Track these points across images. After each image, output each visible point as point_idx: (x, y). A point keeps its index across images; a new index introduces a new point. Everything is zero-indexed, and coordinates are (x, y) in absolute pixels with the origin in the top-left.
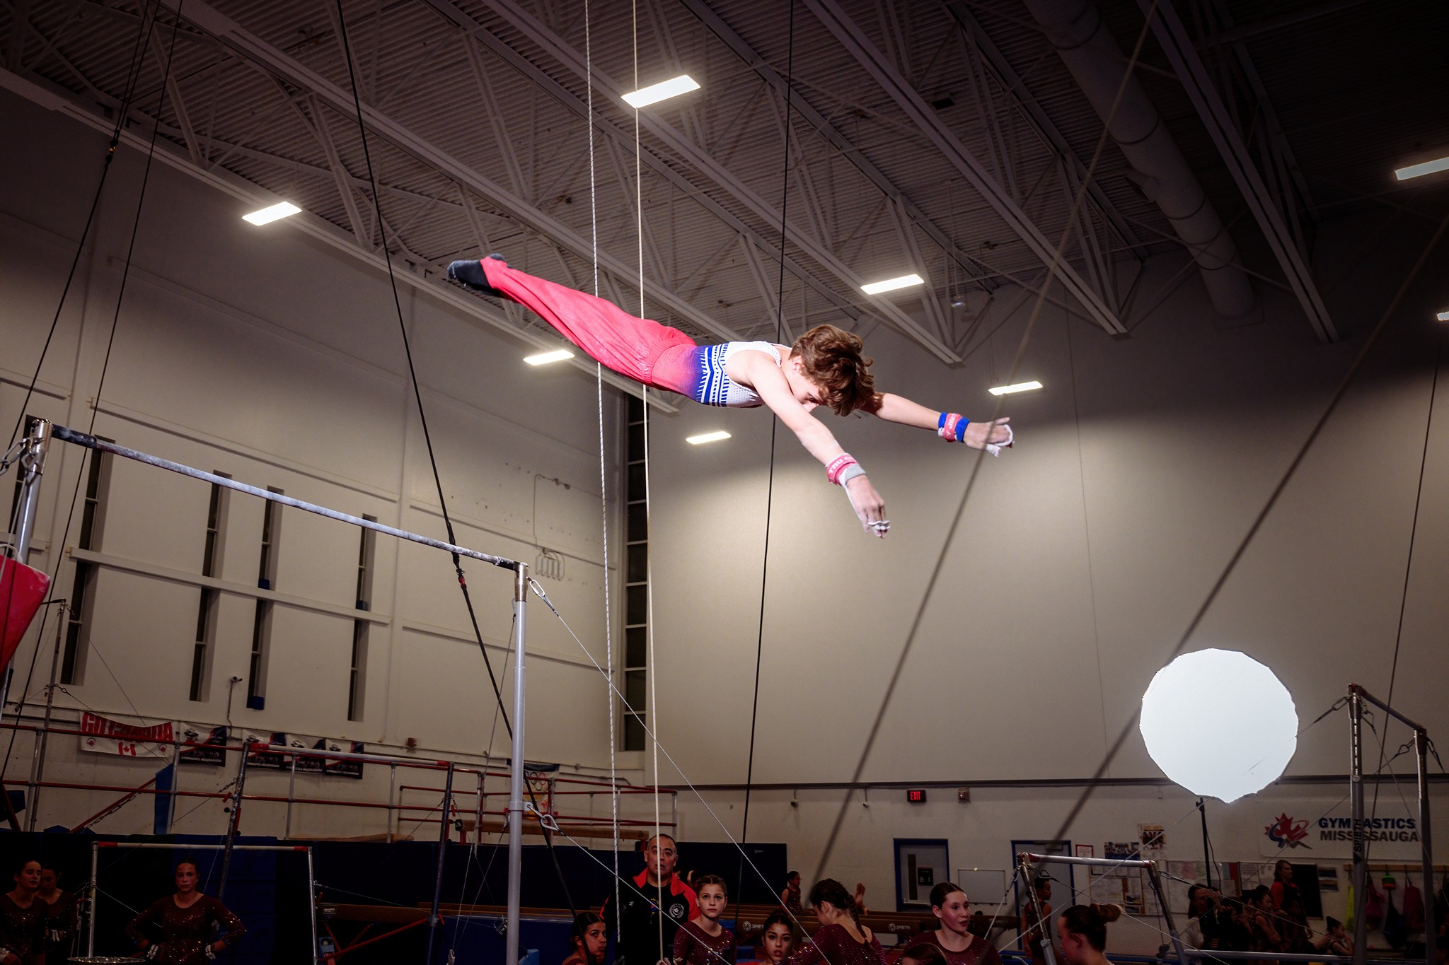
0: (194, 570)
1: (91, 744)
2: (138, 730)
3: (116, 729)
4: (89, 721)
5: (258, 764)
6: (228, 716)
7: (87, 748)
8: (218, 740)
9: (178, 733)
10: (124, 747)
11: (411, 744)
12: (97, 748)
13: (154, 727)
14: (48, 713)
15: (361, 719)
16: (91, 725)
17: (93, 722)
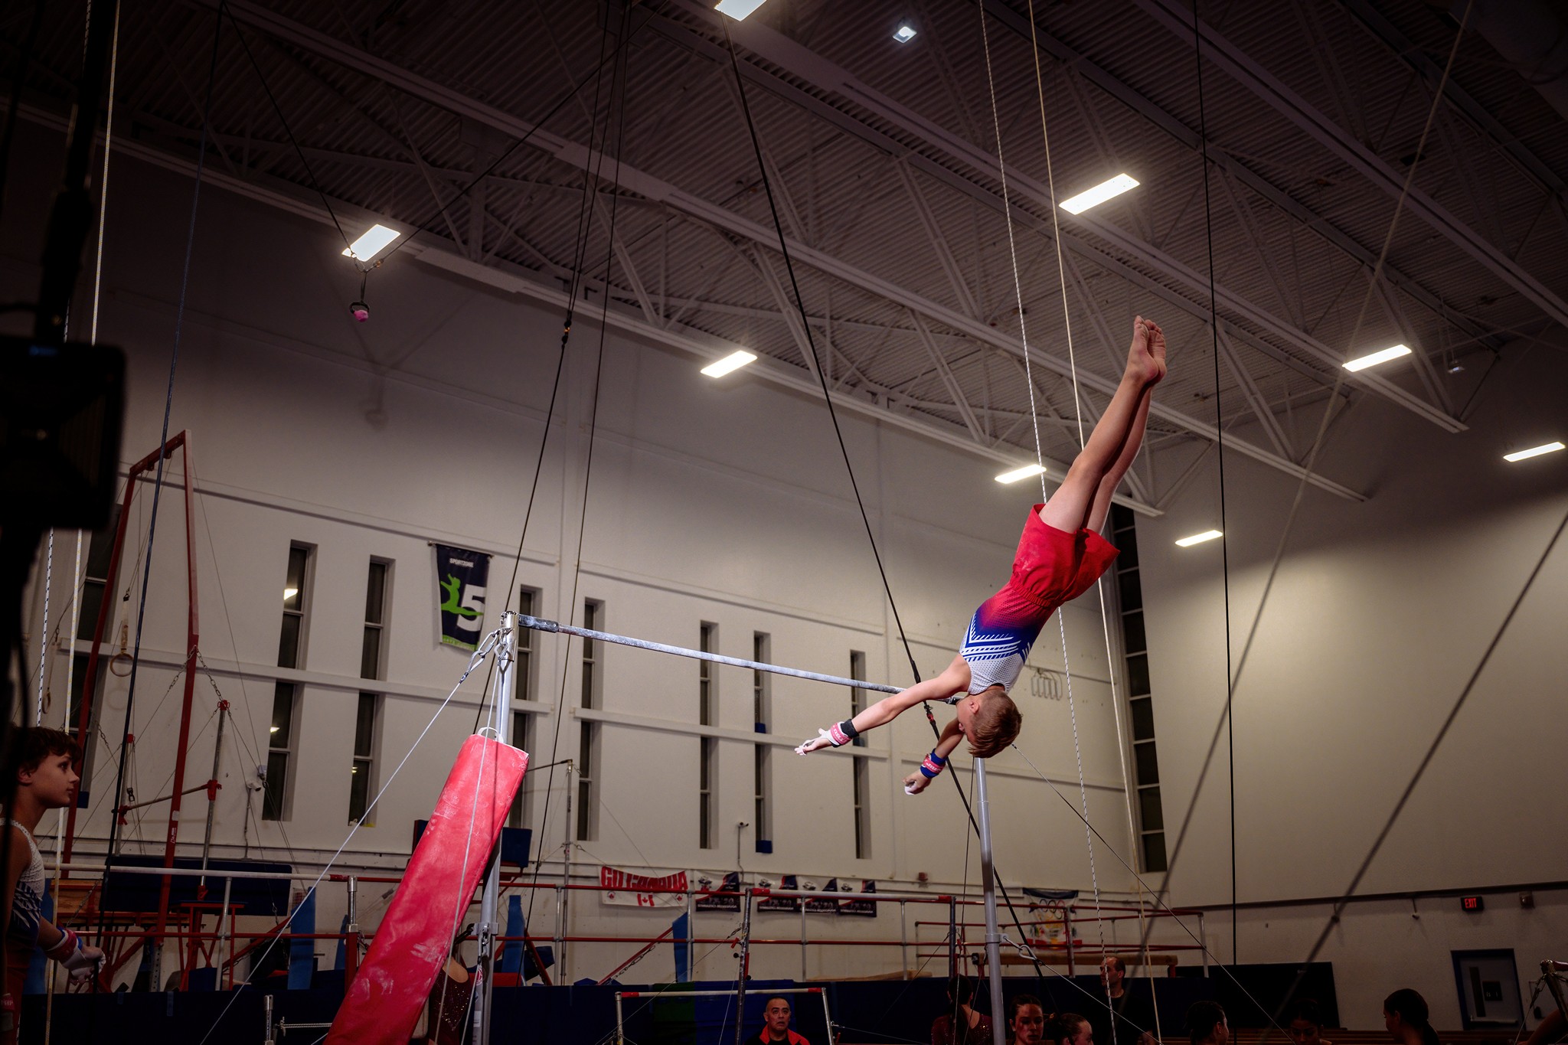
0: (693, 721)
1: (611, 897)
2: (654, 881)
3: (633, 881)
4: (607, 875)
5: (772, 908)
6: (739, 862)
7: (608, 901)
8: (731, 886)
9: (692, 882)
10: (642, 898)
11: (922, 878)
12: (617, 901)
13: (669, 877)
14: (567, 870)
15: (870, 857)
16: (609, 879)
17: (611, 876)
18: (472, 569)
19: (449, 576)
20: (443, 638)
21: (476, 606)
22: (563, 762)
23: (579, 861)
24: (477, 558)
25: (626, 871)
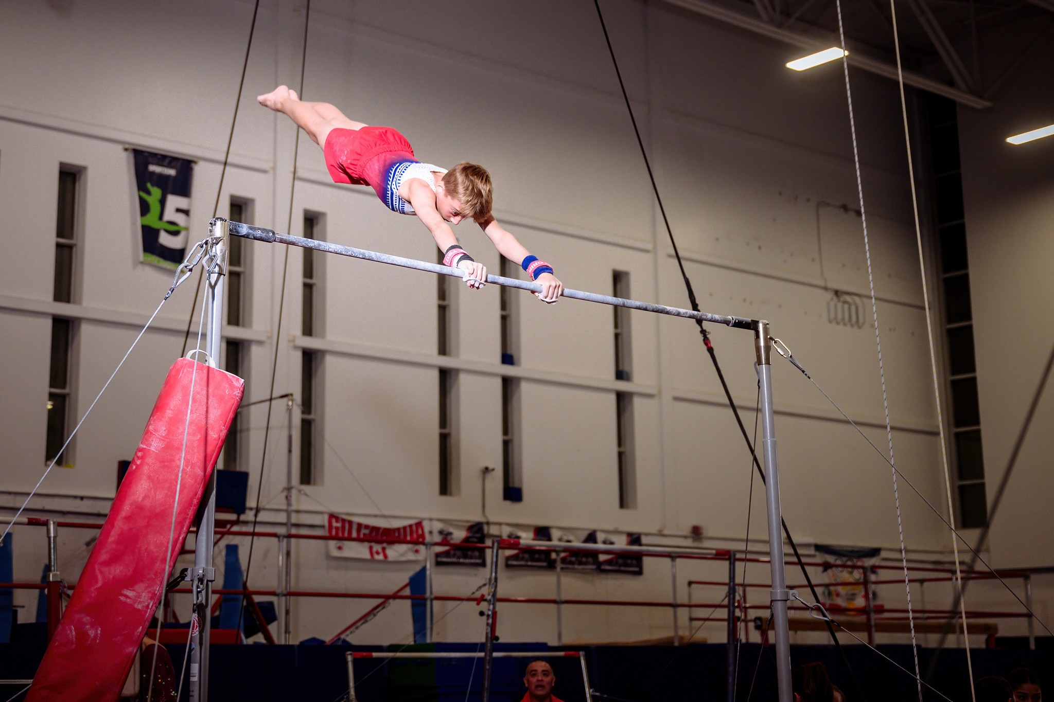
0: (429, 351)
1: (340, 548)
2: (388, 531)
3: (364, 531)
4: (335, 524)
5: (523, 563)
6: (484, 511)
7: (336, 553)
8: (476, 538)
9: (431, 532)
10: (374, 550)
11: (696, 533)
12: (346, 553)
13: (405, 528)
14: (289, 517)
15: (635, 507)
16: (337, 528)
17: (339, 525)
18: (175, 178)
19: (149, 185)
20: (144, 256)
21: (180, 219)
22: (282, 397)
23: (303, 507)
24: (179, 164)
25: (356, 520)
